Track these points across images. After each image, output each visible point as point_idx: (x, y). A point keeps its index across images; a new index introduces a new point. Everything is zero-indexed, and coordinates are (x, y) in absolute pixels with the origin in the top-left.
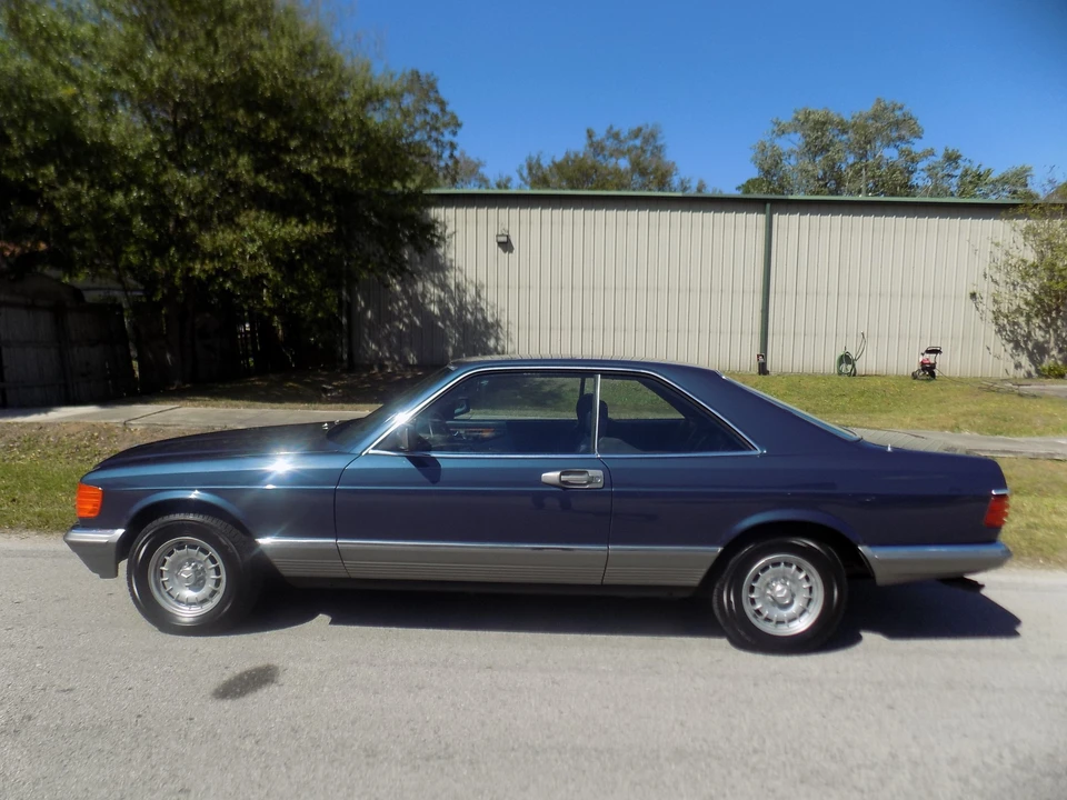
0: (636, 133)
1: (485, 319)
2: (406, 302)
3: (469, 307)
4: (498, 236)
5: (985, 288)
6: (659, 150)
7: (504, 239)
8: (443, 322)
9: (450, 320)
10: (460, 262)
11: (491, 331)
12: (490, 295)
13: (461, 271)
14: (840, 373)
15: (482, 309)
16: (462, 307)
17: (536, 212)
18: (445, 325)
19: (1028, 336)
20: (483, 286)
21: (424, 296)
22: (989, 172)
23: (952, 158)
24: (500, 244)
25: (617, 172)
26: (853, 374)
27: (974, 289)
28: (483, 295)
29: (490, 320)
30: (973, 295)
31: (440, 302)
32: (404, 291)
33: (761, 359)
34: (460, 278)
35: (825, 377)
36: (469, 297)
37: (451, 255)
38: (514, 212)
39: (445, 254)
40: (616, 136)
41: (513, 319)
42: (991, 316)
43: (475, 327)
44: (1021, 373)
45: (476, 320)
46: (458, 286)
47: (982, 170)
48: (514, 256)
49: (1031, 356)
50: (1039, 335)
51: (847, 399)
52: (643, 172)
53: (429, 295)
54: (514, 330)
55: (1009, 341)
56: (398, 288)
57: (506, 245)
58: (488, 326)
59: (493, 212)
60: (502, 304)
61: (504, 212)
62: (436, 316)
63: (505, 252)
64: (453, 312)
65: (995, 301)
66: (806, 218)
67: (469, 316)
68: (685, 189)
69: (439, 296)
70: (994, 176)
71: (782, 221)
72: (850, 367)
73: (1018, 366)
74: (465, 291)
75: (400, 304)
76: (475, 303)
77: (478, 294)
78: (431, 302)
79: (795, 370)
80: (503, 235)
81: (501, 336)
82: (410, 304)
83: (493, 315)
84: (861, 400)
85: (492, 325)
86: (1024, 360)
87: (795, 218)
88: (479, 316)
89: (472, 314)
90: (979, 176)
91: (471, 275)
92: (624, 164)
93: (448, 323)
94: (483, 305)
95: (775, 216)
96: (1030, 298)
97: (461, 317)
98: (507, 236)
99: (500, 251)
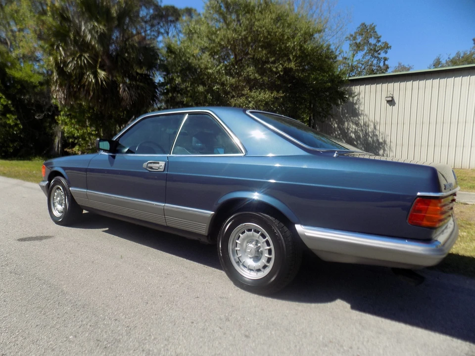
1: (378, 140)
2: (339, 132)
3: (370, 134)
4: (387, 97)
7: (390, 99)
8: (356, 142)
9: (360, 141)
10: (366, 112)
11: (381, 146)
12: (381, 128)
13: (366, 116)
15: (377, 135)
16: (366, 134)
17: (409, 83)
18: (357, 143)
20: (378, 124)
21: (348, 129)
24: (388, 102)
28: (378, 128)
29: (381, 140)
31: (356, 132)
32: (339, 127)
34: (366, 119)
36: (370, 129)
37: (362, 108)
38: (397, 85)
39: (359, 108)
41: (394, 140)
43: (373, 145)
45: (373, 140)
46: (365, 124)
48: (395, 107)
53: (350, 129)
54: (393, 145)
56: (336, 125)
57: (391, 102)
58: (380, 144)
59: (385, 85)
60: (388, 132)
61: (391, 85)
62: (353, 139)
63: (390, 106)
64: (362, 136)
67: (370, 139)
69: (355, 129)
74: (368, 126)
75: (336, 133)
76: (373, 132)
77: (375, 128)
78: (352, 131)
80: (390, 97)
81: (386, 149)
82: (341, 133)
83: (382, 138)
85: (382, 143)
88: (375, 139)
89: (371, 138)
91: (372, 118)
93: (359, 142)
94: (377, 133)
97: (366, 140)
98: (392, 97)
99: (388, 104)
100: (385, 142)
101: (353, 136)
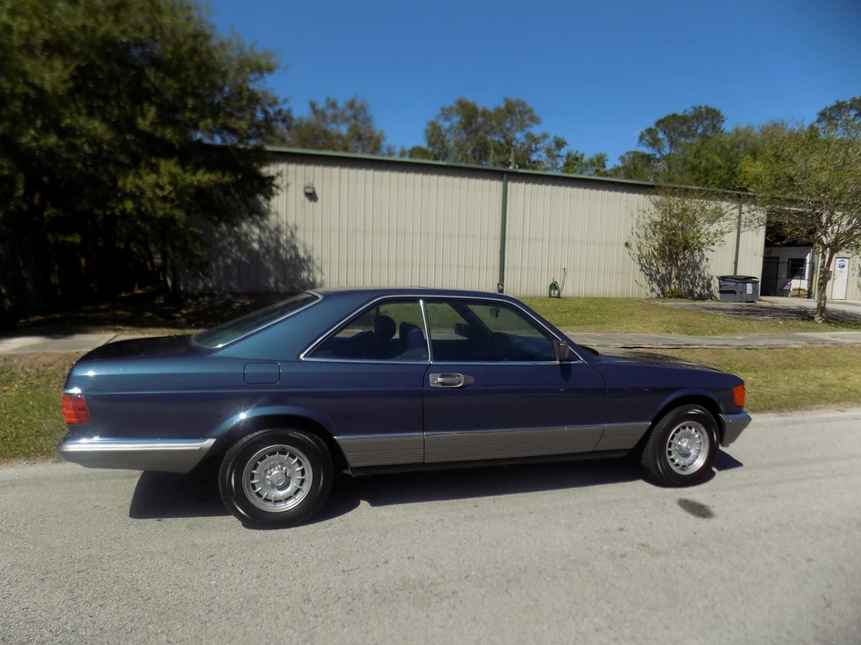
0: (351, 105)
1: (297, 255)
2: (232, 240)
3: (284, 245)
4: (305, 188)
5: (634, 241)
6: (368, 120)
7: (309, 191)
8: (263, 258)
9: (269, 256)
10: (275, 208)
11: (304, 266)
12: (299, 235)
14: (550, 296)
15: (295, 247)
16: (278, 245)
17: (336, 170)
19: (658, 272)
21: (248, 235)
22: (583, 155)
23: (560, 144)
24: (306, 194)
25: (339, 137)
26: (559, 297)
27: (627, 240)
29: (301, 253)
30: (627, 244)
31: (260, 241)
33: (500, 286)
34: (278, 221)
35: (541, 299)
36: (283, 238)
38: (318, 169)
40: (334, 105)
42: (637, 259)
43: (290, 263)
44: (654, 295)
45: (291, 256)
46: (276, 227)
47: (578, 155)
48: (318, 205)
49: (659, 285)
50: (662, 271)
51: (568, 314)
52: (360, 138)
53: (251, 235)
54: (318, 263)
55: (647, 275)
57: (312, 196)
58: (301, 261)
59: (300, 168)
60: (309, 244)
61: (309, 169)
62: (258, 252)
63: (311, 201)
65: (639, 248)
66: (529, 186)
67: (285, 253)
68: (391, 154)
69: (260, 236)
70: (586, 159)
71: (515, 187)
72: (557, 292)
73: (653, 290)
74: (282, 232)
76: (290, 242)
77: (292, 235)
78: (253, 240)
79: (522, 295)
80: (309, 187)
81: (312, 269)
82: (235, 242)
84: (578, 315)
85: (304, 260)
86: (655, 286)
87: (522, 185)
88: (294, 253)
89: (287, 251)
90: (577, 159)
91: (283, 216)
92: (344, 130)
93: (267, 258)
94: (298, 245)
95: (509, 184)
96: (657, 246)
97: (278, 254)
98: (313, 188)
99: (307, 200)
100: (310, 258)
101: (256, 246)
